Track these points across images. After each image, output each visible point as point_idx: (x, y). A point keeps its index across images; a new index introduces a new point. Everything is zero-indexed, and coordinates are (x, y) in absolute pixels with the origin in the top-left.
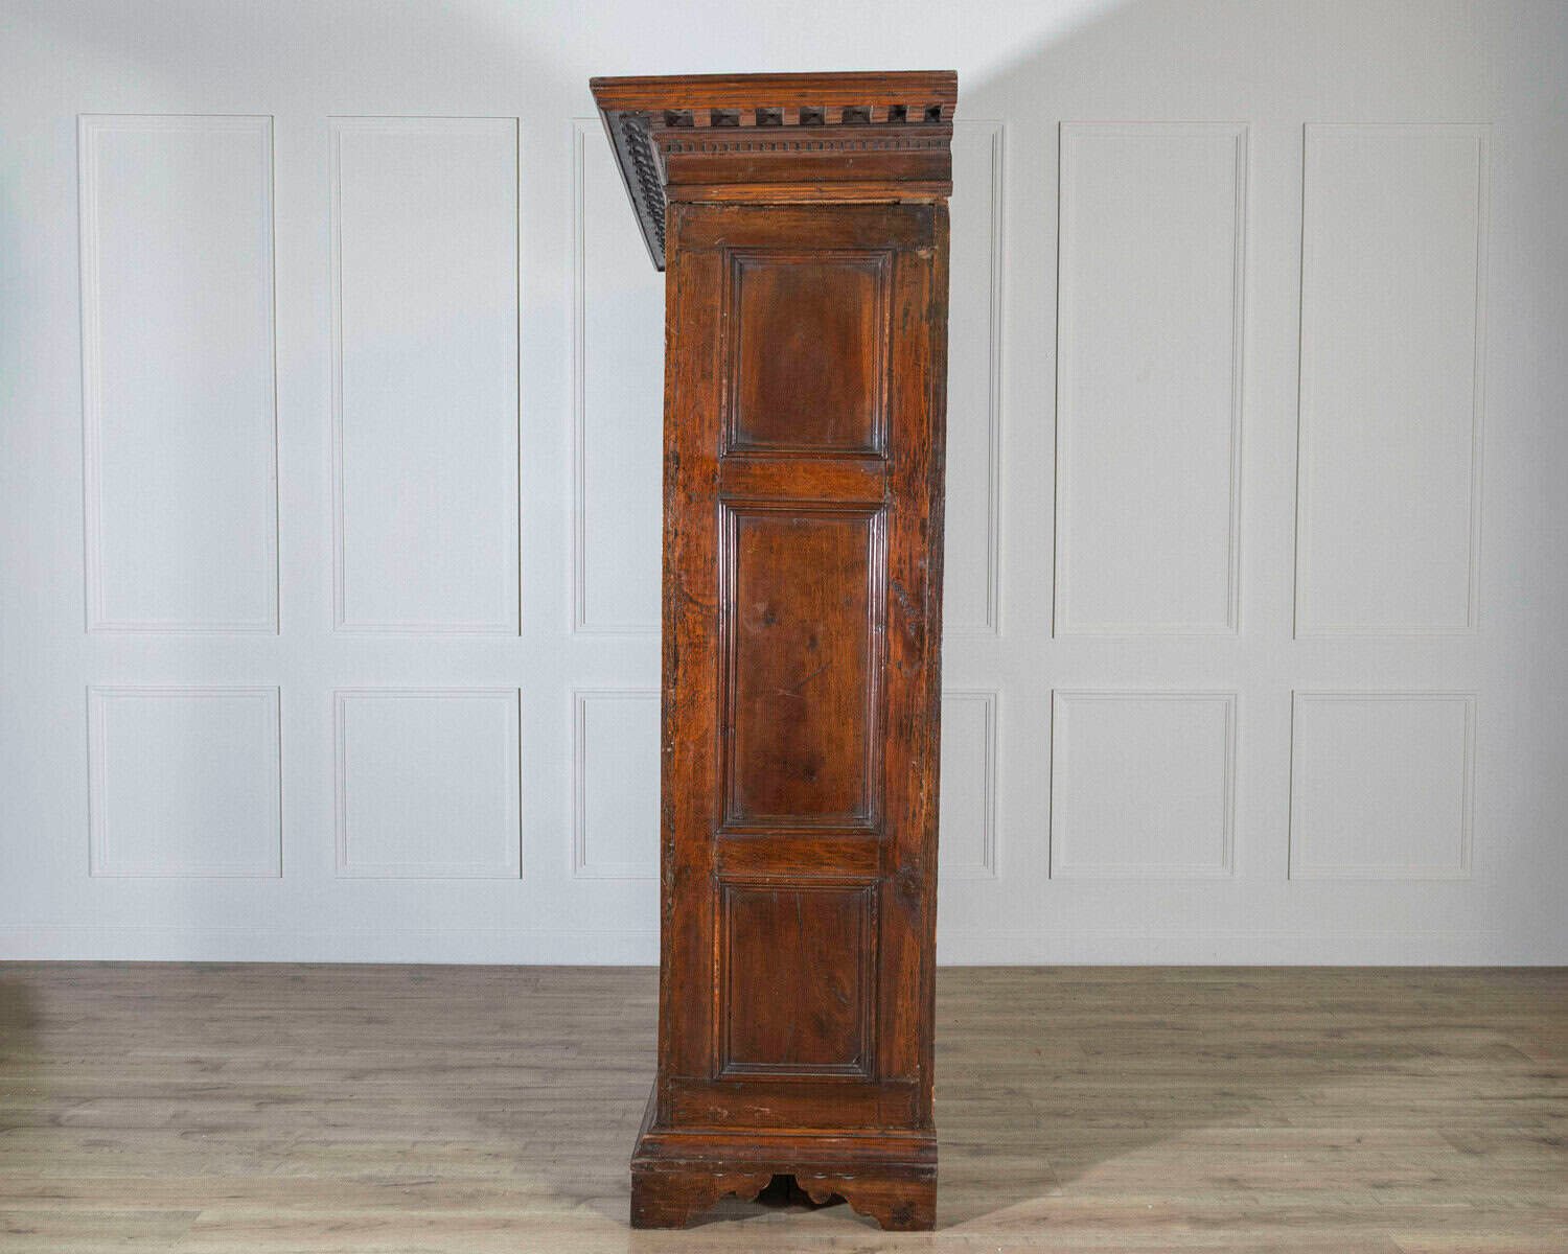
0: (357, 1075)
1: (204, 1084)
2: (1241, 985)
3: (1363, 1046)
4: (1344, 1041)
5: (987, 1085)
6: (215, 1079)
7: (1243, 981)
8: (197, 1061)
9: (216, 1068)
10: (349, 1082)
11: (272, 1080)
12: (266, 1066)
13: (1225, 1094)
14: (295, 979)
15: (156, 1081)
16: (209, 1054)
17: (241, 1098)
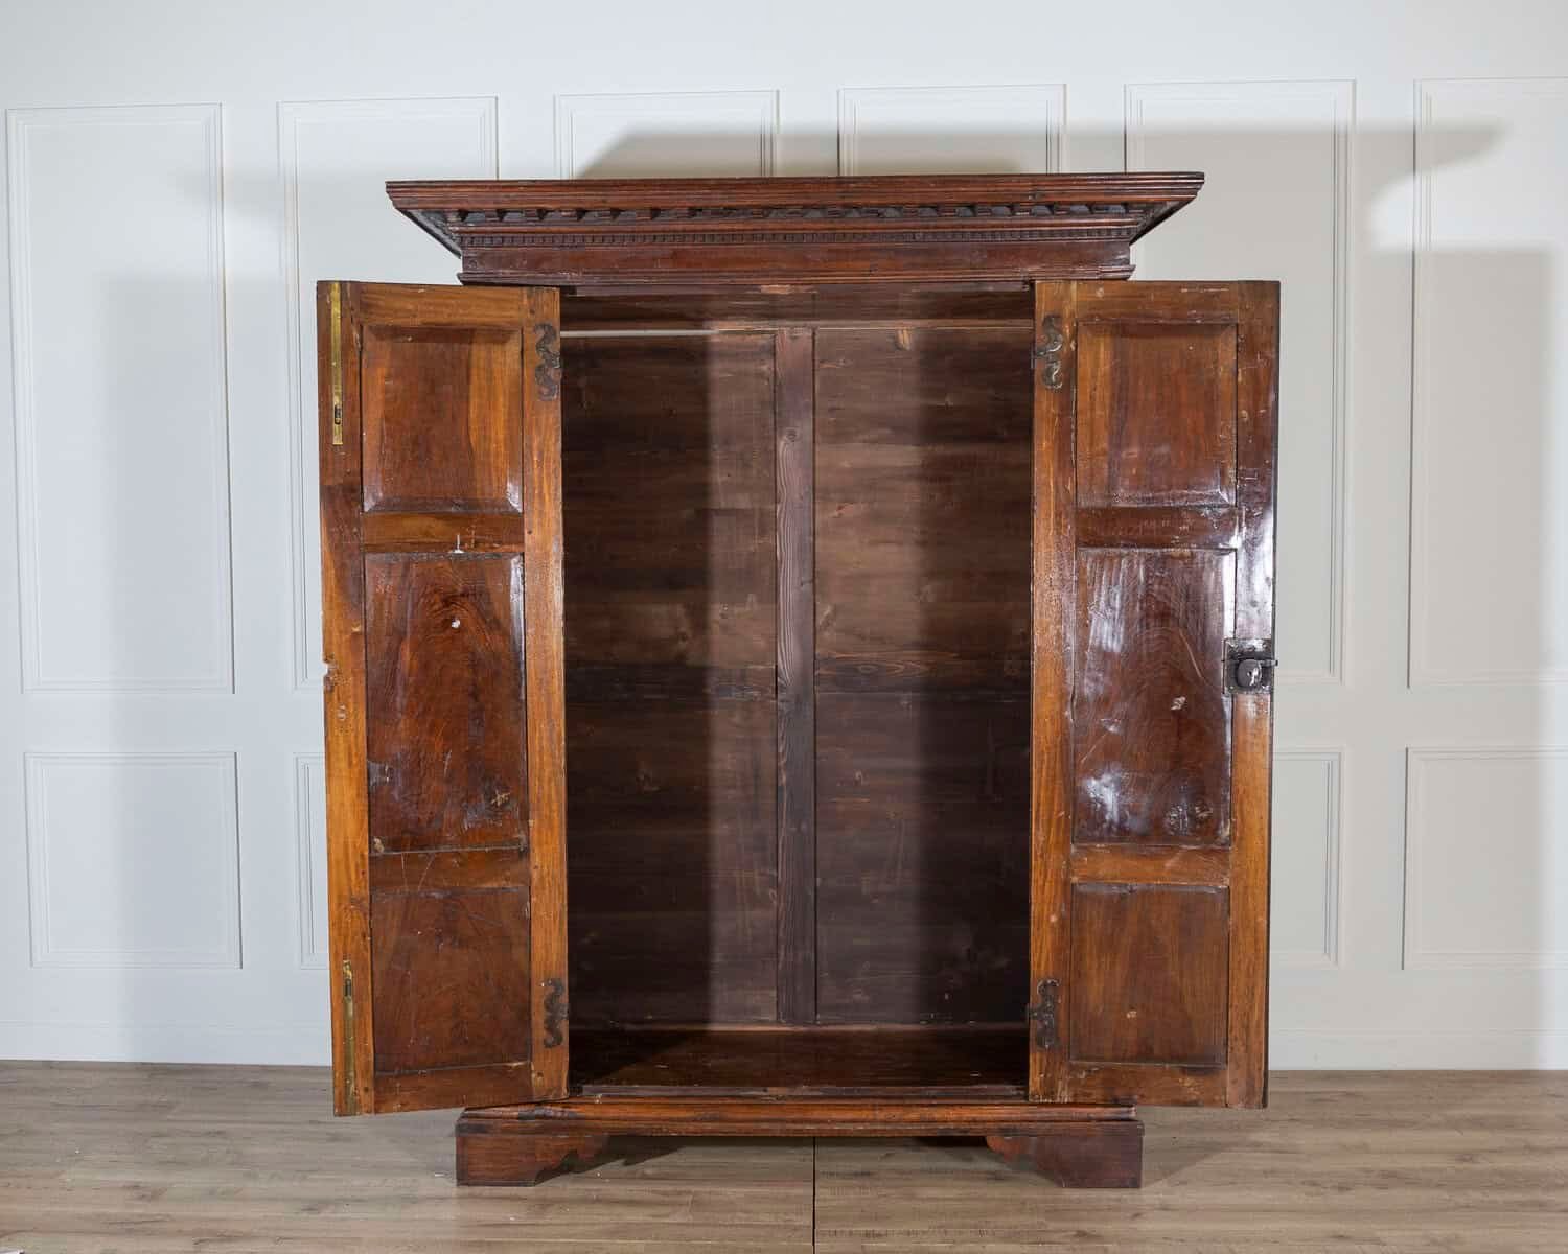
0: (314, 1206)
1: (141, 1216)
2: (1348, 1095)
3: (1502, 1173)
4: (1478, 1167)
5: (1052, 1225)
6: (153, 1209)
7: (1352, 1089)
8: (136, 1187)
9: (154, 1195)
10: (305, 1215)
11: (218, 1210)
12: (212, 1194)
13: (1341, 1237)
14: (256, 1085)
15: (87, 1210)
16: (150, 1178)
17: (180, 1233)
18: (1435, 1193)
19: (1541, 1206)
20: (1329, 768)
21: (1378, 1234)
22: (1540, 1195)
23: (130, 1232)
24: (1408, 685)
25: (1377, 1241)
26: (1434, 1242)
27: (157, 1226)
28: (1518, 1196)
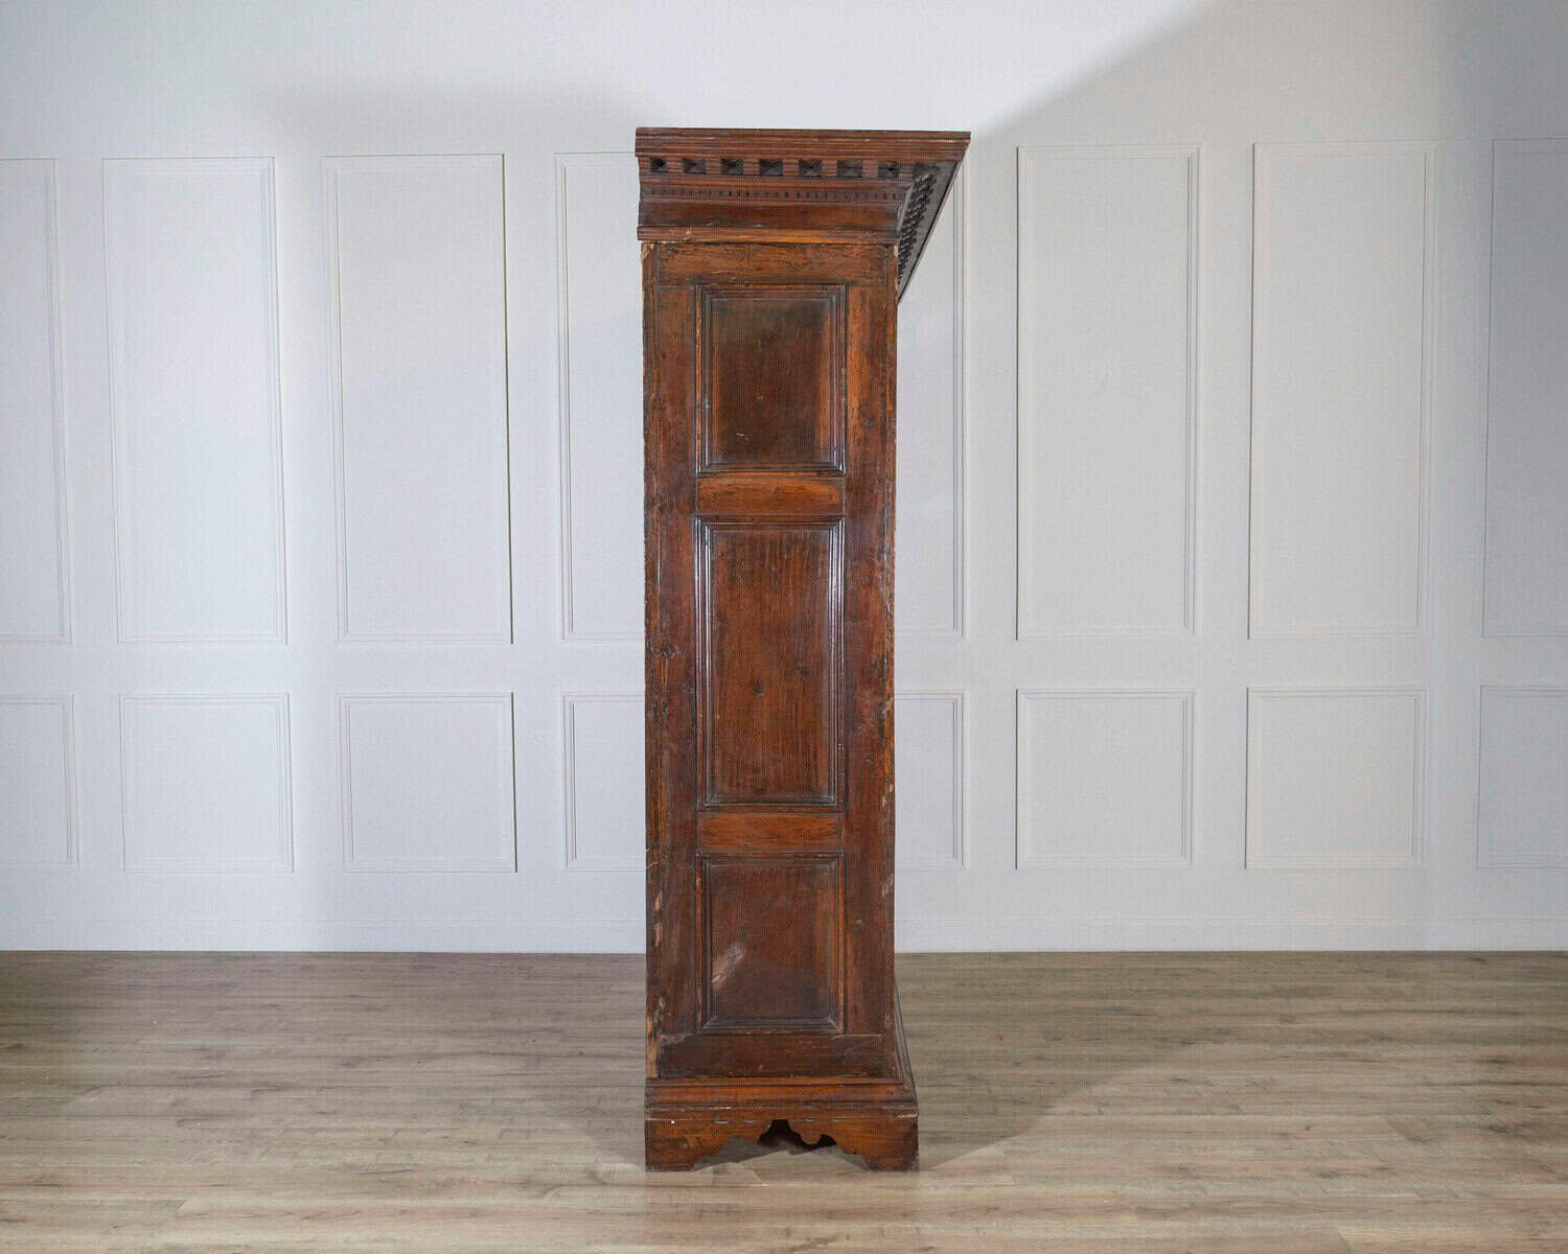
0: (350, 1062)
1: (206, 1072)
2: (1199, 970)
3: (1315, 1031)
4: (1296, 1026)
5: (949, 1072)
6: (217, 1067)
8: (203, 1049)
9: (220, 1055)
10: (344, 1069)
11: (271, 1067)
12: (267, 1054)
13: (1179, 1080)
16: (215, 1042)
17: (239, 1085)
18: (1261, 1047)
19: (1344, 1056)
20: (1185, 704)
21: (1210, 1078)
22: (1344, 1048)
23: (196, 1085)
24: (1249, 638)
25: (1207, 1083)
26: (1255, 1084)
27: (222, 1079)
28: (1326, 1049)
